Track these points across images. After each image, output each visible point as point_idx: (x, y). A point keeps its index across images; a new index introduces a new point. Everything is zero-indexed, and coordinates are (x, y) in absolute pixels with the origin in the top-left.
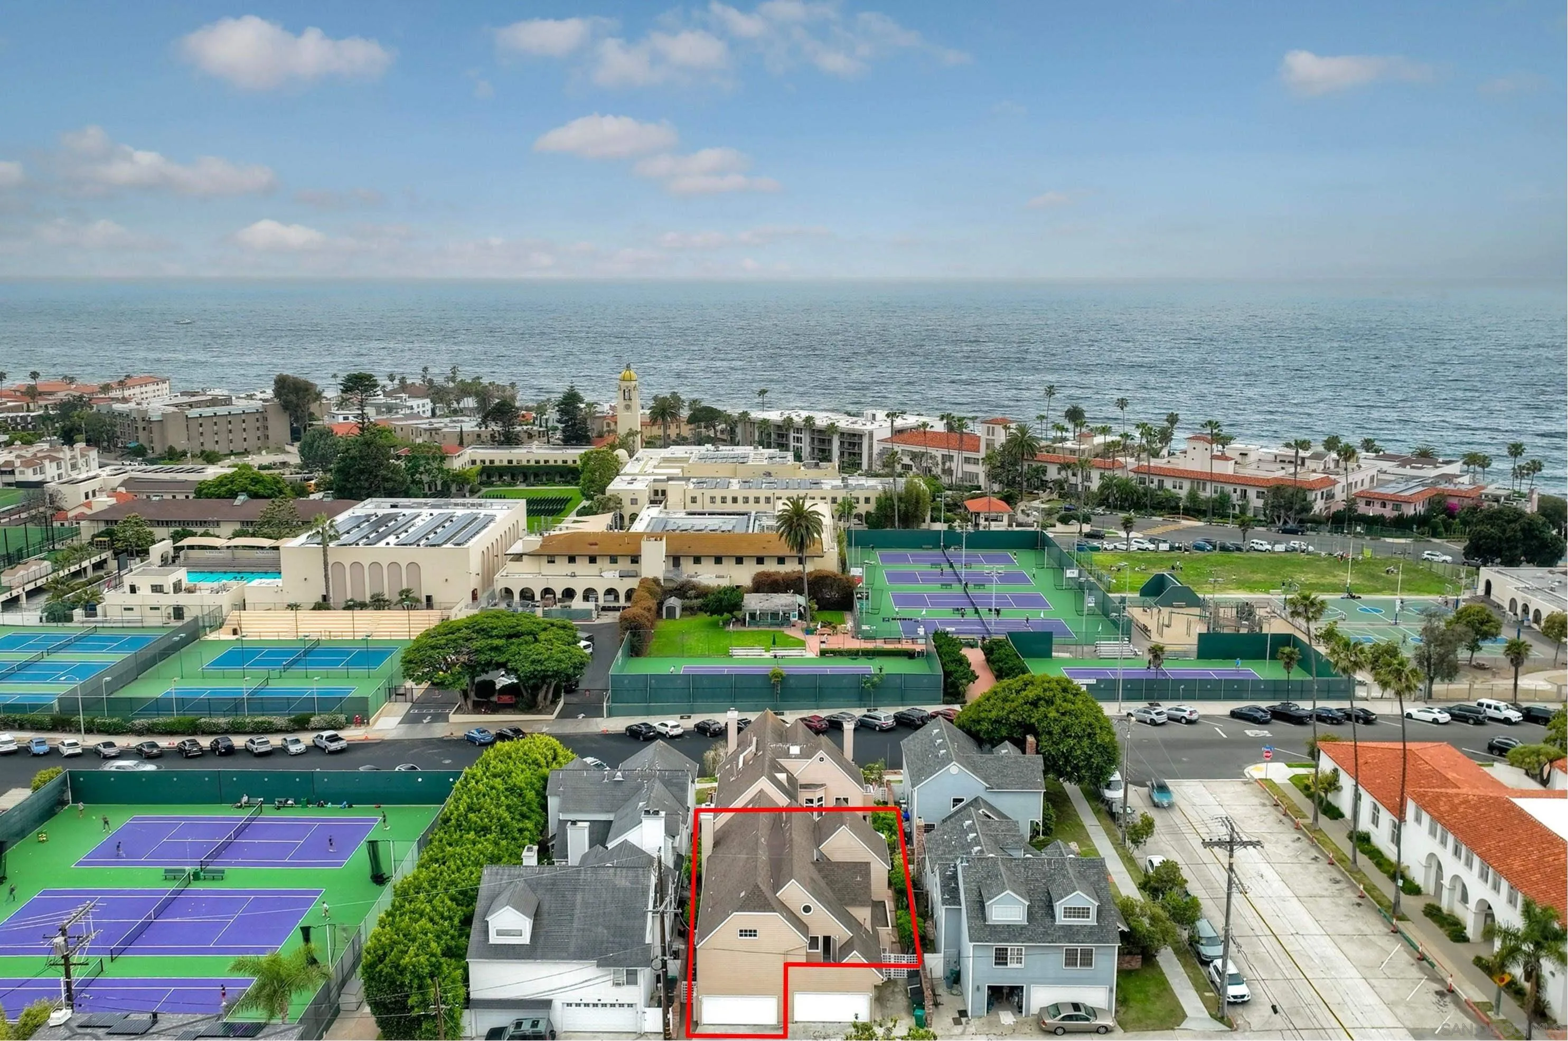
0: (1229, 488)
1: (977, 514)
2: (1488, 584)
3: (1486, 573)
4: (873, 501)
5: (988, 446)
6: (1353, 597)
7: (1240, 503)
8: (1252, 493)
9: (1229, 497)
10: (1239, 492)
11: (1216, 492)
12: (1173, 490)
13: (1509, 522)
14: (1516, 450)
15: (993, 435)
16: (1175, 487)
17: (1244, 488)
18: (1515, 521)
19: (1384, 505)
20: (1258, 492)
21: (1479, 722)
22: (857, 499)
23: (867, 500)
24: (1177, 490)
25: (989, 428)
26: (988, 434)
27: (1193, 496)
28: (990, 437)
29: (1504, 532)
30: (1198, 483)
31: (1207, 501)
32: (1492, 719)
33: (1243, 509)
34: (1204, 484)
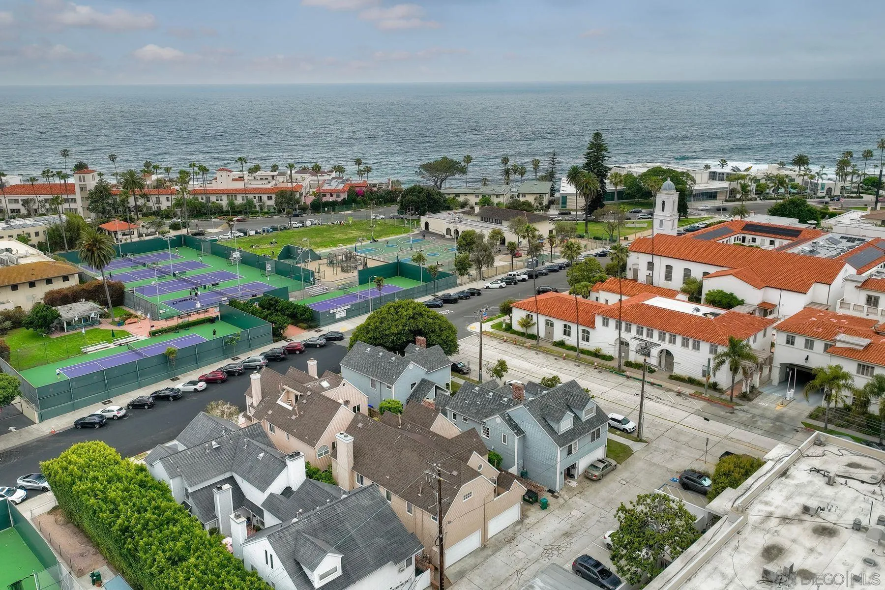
0: (251, 197)
1: (116, 233)
2: (427, 224)
3: (424, 219)
4: (41, 234)
5: (82, 189)
6: (376, 241)
7: (259, 204)
8: (265, 197)
9: (253, 201)
10: (257, 198)
11: (243, 200)
12: (217, 202)
13: (419, 193)
14: (358, 162)
15: (84, 181)
16: (217, 200)
17: (259, 195)
18: (422, 192)
19: (331, 195)
20: (268, 197)
21: (515, 283)
22: (29, 234)
23: (37, 234)
24: (219, 202)
25: (80, 177)
26: (80, 181)
27: (231, 204)
28: (83, 183)
29: (419, 198)
30: (232, 196)
31: (241, 205)
32: (519, 281)
33: (261, 207)
34: (236, 196)
